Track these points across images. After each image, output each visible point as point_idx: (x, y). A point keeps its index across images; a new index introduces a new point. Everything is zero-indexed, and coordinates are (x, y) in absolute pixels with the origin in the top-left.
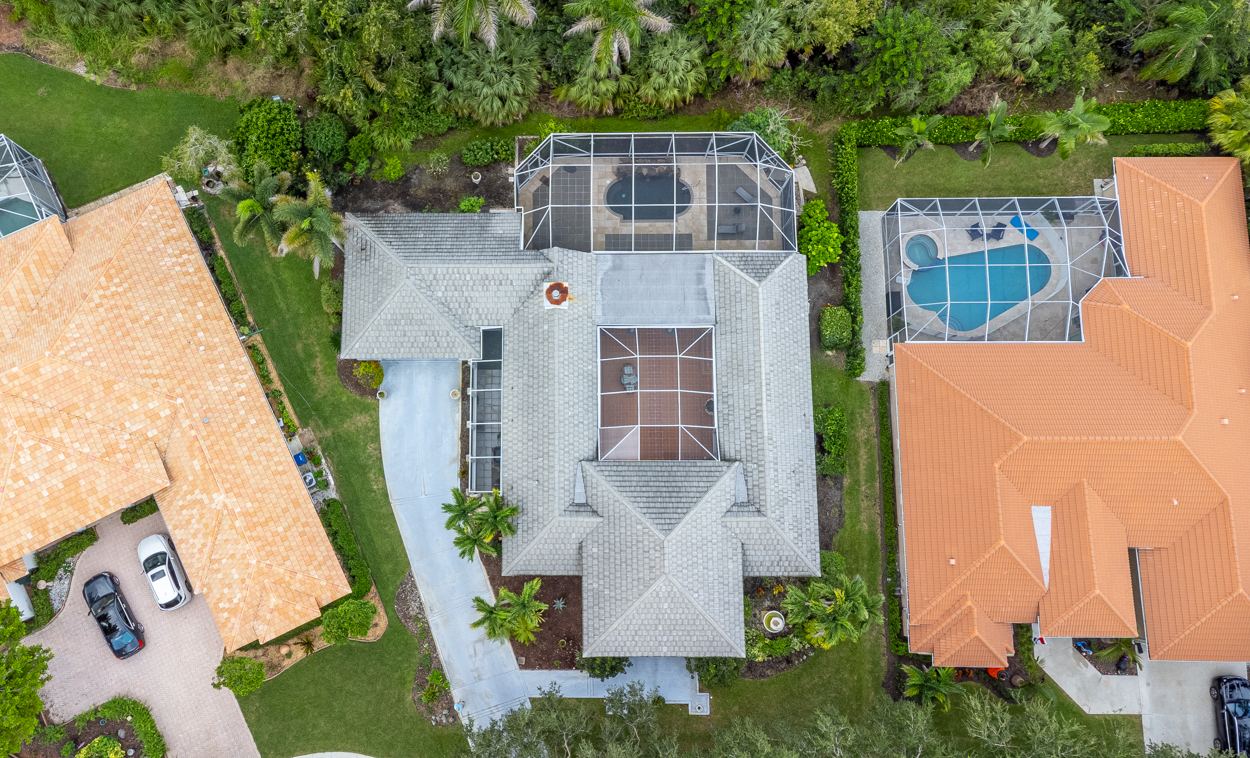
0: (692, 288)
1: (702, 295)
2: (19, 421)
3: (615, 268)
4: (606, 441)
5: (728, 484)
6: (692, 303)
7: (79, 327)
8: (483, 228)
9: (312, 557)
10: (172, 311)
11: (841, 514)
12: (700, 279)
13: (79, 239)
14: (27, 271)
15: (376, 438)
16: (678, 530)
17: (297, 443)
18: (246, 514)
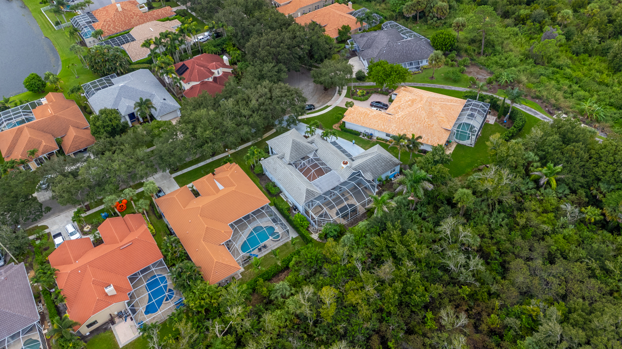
0: (320, 186)
1: (317, 186)
2: (416, 99)
3: (339, 180)
4: (315, 155)
5: (287, 158)
6: (318, 183)
7: (423, 114)
8: (373, 173)
9: (353, 118)
10: (414, 129)
11: (261, 184)
12: (320, 188)
13: (443, 130)
14: (443, 118)
15: (361, 147)
16: (291, 142)
17: (375, 138)
18: (369, 115)
